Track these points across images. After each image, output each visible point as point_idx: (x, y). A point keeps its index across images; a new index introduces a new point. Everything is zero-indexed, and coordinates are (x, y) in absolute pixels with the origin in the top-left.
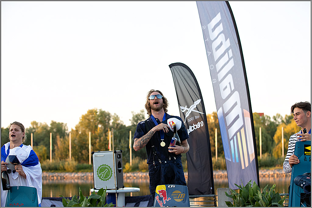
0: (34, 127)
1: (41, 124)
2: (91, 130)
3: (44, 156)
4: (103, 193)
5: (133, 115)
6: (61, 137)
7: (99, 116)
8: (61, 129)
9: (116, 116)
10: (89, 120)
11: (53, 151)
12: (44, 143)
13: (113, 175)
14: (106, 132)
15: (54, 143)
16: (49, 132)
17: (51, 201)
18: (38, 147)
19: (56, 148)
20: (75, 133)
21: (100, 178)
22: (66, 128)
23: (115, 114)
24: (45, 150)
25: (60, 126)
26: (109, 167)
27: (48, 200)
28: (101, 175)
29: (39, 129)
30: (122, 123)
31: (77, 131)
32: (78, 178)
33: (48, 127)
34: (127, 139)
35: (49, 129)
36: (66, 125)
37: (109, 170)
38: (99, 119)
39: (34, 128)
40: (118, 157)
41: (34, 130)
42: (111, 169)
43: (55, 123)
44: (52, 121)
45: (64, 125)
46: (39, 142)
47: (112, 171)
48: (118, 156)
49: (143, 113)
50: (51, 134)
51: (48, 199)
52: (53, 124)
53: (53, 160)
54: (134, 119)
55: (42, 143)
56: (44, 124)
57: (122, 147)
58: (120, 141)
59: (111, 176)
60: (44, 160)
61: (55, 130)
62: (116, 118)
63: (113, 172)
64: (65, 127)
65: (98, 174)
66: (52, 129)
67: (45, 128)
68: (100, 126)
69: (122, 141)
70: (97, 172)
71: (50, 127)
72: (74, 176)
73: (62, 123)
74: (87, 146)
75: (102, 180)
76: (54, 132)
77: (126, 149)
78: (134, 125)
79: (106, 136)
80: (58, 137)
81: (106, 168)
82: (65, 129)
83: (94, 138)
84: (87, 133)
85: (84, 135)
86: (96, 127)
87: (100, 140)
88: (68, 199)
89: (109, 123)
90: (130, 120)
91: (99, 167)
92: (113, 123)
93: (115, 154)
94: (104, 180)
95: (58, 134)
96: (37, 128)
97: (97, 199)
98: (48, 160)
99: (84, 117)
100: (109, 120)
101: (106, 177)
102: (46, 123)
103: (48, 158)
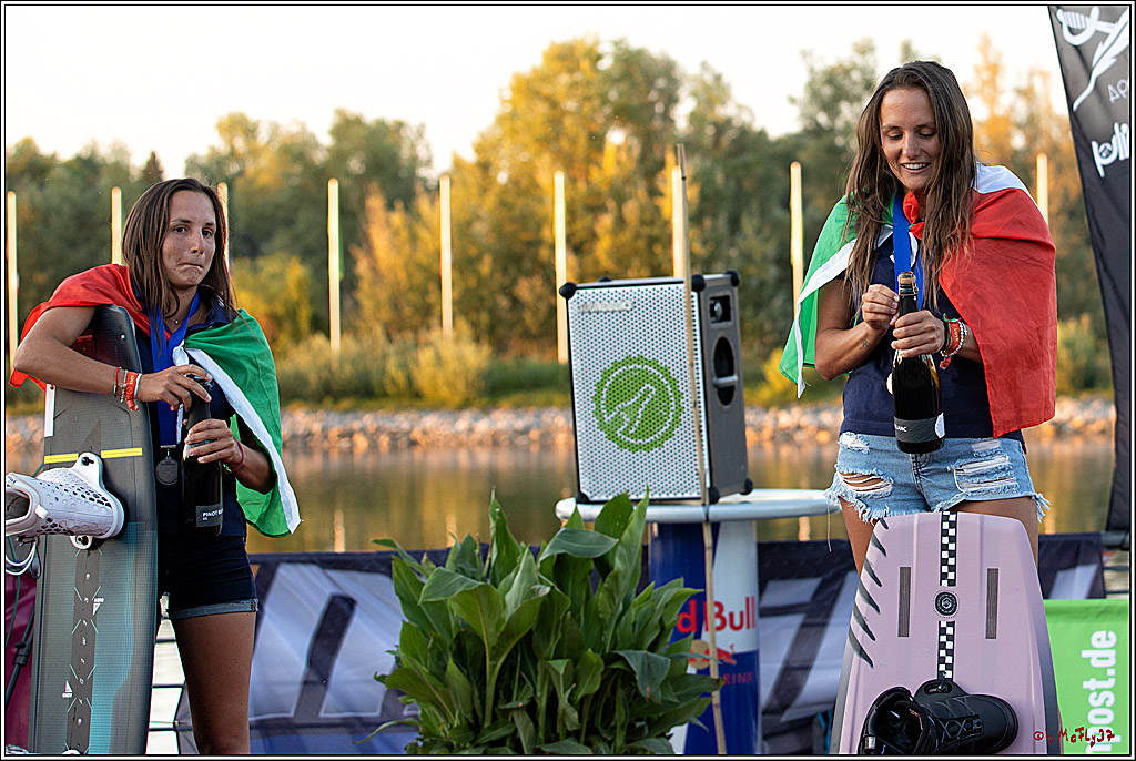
0: (233, 148)
1: (275, 129)
2: (567, 162)
3: (293, 315)
4: (626, 523)
5: (812, 70)
6: (390, 207)
7: (610, 79)
8: (393, 157)
9: (709, 79)
10: (553, 103)
11: (349, 284)
12: (296, 238)
13: (688, 417)
14: (651, 169)
15: (354, 235)
16: (320, 176)
17: (332, 573)
18: (261, 262)
19: (362, 267)
20: (473, 179)
21: (612, 437)
22: (422, 153)
23: (704, 65)
24: (300, 283)
25: (389, 140)
26: (665, 371)
27: (315, 569)
28: (618, 421)
29: (265, 161)
30: (746, 118)
31: (485, 167)
32: (495, 441)
33: (317, 145)
34: (778, 212)
35: (319, 157)
36: (420, 134)
37: (661, 387)
38: (613, 95)
39: (233, 154)
40: (713, 313)
41: (233, 168)
42: (674, 382)
43: (358, 122)
44: (340, 113)
45: (409, 134)
46: (268, 236)
47: (679, 396)
48: (718, 307)
49: (869, 60)
50: (333, 188)
51: (313, 562)
52: (347, 127)
53: (349, 340)
54: (814, 94)
55: (281, 238)
56: (295, 129)
57: (747, 257)
58: (735, 224)
59: (677, 422)
60: (297, 337)
61: (355, 165)
62: (713, 92)
63: (687, 402)
64: (413, 147)
65: (597, 413)
66: (339, 156)
67: (295, 152)
68: (616, 137)
69: (749, 225)
70: (597, 399)
71: (329, 150)
72: (471, 430)
73: (400, 125)
74: (544, 253)
75: (622, 445)
76: (348, 174)
77: (772, 272)
78: (816, 131)
79: (654, 192)
80: (376, 203)
81: (645, 377)
82: (414, 160)
83: (585, 208)
84: (542, 179)
85: (527, 189)
86: (597, 141)
87: (620, 222)
88: (425, 557)
89: (667, 118)
90: (792, 101)
91: (606, 374)
92: (695, 118)
93: (694, 294)
94: (634, 448)
95: (374, 186)
96: (254, 153)
97: (595, 560)
98: (319, 340)
99: (529, 88)
100: (671, 100)
101: (648, 432)
102: (303, 126)
103: (320, 325)
